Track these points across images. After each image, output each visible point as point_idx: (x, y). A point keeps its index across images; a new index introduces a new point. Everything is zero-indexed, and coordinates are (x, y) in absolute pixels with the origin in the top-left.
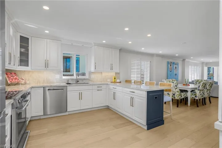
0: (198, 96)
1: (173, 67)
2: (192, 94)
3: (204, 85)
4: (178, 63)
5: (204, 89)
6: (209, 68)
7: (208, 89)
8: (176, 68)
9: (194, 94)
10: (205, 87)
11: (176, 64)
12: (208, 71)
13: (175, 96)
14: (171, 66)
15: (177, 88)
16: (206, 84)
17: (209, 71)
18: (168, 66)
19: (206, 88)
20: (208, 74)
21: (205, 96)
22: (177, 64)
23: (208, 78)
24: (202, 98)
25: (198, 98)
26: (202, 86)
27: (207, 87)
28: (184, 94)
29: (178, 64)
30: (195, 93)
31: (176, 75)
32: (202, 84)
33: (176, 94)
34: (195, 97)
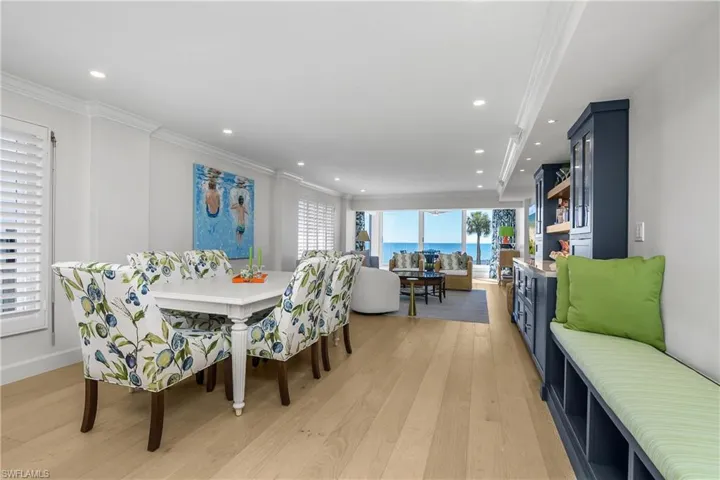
0: (284, 343)
1: (226, 193)
2: (258, 334)
3: (312, 278)
4: (252, 182)
5: (317, 296)
6: (360, 216)
7: (337, 296)
8: (241, 200)
9: (266, 333)
10: (323, 289)
11: (241, 185)
12: (357, 224)
13: (139, 373)
14: (212, 186)
15: (141, 314)
16: (322, 274)
17: (359, 224)
18: (196, 185)
19: (329, 292)
20: (357, 234)
21: (325, 329)
22: (247, 184)
23: (357, 248)
24: (309, 343)
25: (284, 352)
26: (303, 284)
27: (333, 286)
28: (207, 343)
29: (251, 187)
30: (272, 324)
31: (241, 232)
32: (303, 274)
33: (140, 357)
34: (275, 347)
